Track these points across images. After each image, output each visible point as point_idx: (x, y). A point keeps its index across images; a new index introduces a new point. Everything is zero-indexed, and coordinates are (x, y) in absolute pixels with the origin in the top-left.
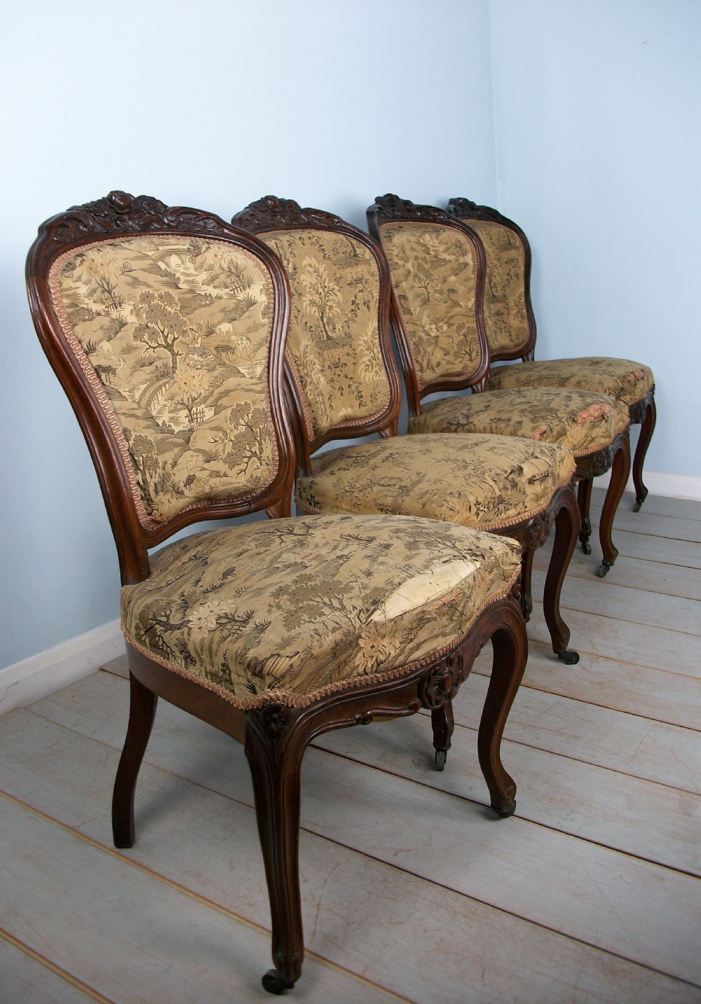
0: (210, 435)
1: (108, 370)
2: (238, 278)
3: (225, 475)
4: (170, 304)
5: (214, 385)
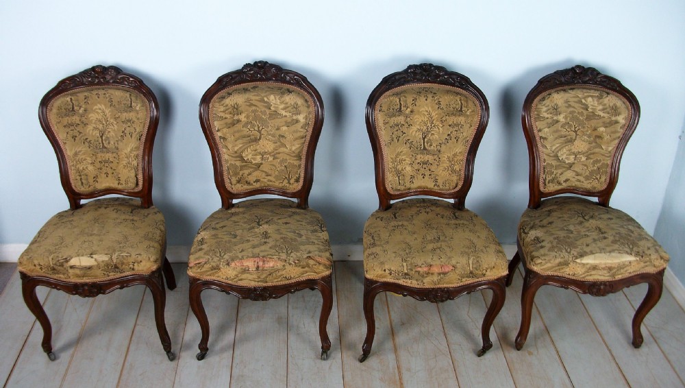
0: (581, 167)
1: (545, 139)
2: (615, 111)
3: (583, 182)
4: (582, 116)
5: (589, 149)
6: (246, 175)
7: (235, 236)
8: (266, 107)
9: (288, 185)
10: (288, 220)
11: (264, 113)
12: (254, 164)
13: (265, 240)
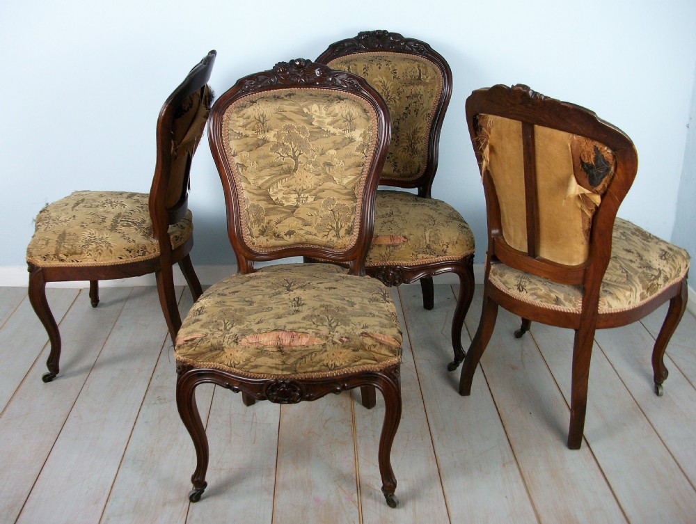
6: (273, 223)
7: (251, 303)
8: (305, 121)
9: (335, 239)
10: (334, 284)
11: (303, 130)
12: (285, 207)
13: (297, 308)
